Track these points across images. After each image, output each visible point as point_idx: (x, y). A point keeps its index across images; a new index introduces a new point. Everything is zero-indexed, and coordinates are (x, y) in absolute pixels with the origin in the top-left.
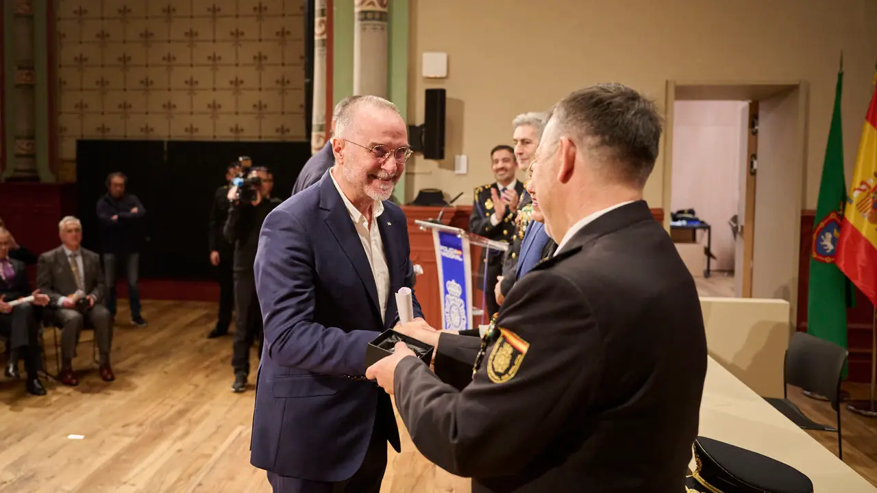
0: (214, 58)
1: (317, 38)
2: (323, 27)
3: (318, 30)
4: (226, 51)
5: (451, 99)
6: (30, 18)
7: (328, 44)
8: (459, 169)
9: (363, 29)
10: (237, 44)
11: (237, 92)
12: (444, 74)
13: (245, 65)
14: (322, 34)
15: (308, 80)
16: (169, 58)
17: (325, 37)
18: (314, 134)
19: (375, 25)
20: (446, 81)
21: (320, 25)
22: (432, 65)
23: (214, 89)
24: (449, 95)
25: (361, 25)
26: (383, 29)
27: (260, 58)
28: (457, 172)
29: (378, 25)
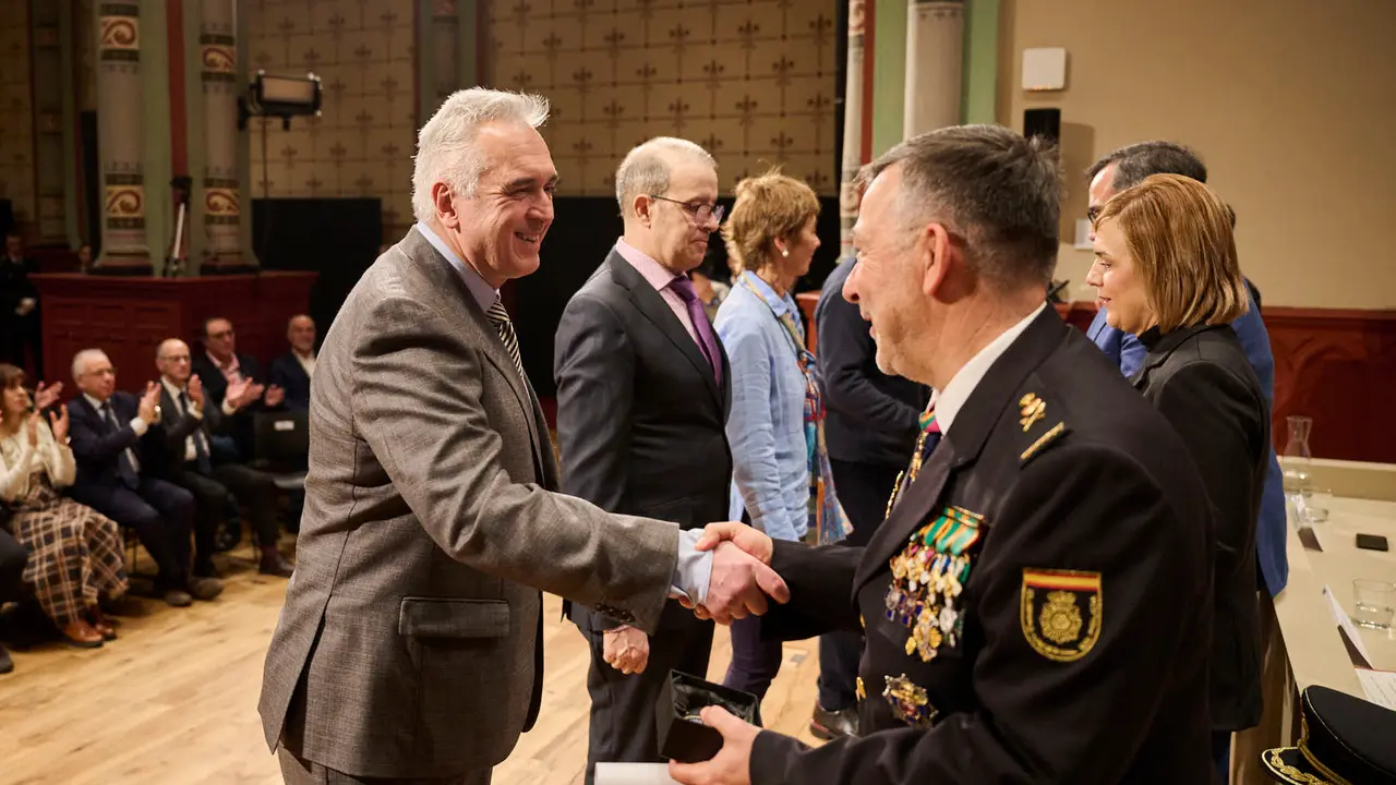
0: (714, 69)
1: (852, 33)
2: (862, 16)
3: (854, 21)
4: (732, 58)
5: (1071, 126)
6: (454, 20)
7: (867, 42)
8: (1082, 241)
9: (922, 16)
10: (749, 45)
11: (746, 121)
12: (1059, 83)
13: (760, 78)
14: (859, 27)
15: (839, 101)
16: (647, 72)
17: (862, 31)
18: (844, 186)
19: (940, 8)
20: (1065, 94)
21: (857, 13)
22: (1040, 70)
23: (713, 117)
24: (1064, 118)
25: (919, 10)
26: (954, 14)
27: (783, 66)
28: (1078, 246)
29: (946, 8)
